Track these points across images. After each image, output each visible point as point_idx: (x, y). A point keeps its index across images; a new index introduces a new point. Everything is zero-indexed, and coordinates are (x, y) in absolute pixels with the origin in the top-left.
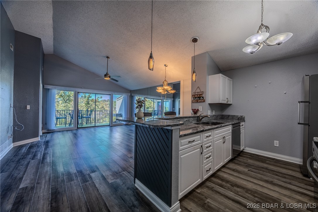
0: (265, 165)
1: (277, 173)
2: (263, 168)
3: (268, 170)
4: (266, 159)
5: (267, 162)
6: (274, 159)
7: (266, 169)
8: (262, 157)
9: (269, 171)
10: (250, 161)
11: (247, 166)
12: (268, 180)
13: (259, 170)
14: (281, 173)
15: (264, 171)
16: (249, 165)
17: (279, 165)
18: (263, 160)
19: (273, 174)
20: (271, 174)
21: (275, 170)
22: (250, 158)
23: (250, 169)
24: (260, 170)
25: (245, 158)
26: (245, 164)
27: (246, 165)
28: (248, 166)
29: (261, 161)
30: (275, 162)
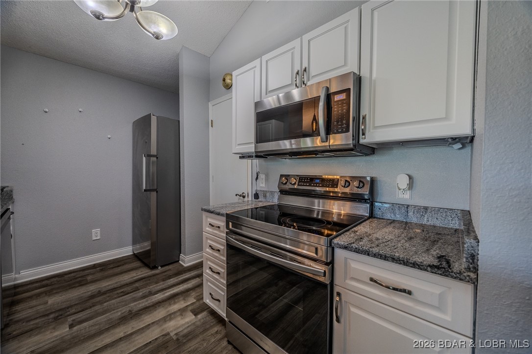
0: (92, 288)
1: (122, 290)
2: (92, 297)
3: (105, 293)
4: (82, 274)
5: (89, 278)
6: (94, 264)
7: (100, 293)
8: (72, 275)
9: (108, 295)
10: (55, 300)
11: (56, 319)
12: (123, 315)
13: (91, 307)
14: (127, 285)
15: (101, 303)
16: (61, 313)
17: (110, 272)
18: (79, 279)
19: (119, 297)
20: (116, 298)
21: (115, 286)
22: (49, 293)
23: (70, 319)
24: (94, 306)
25: (34, 303)
26: (47, 315)
27: (52, 316)
28: (59, 315)
29: (77, 285)
30: (102, 270)
